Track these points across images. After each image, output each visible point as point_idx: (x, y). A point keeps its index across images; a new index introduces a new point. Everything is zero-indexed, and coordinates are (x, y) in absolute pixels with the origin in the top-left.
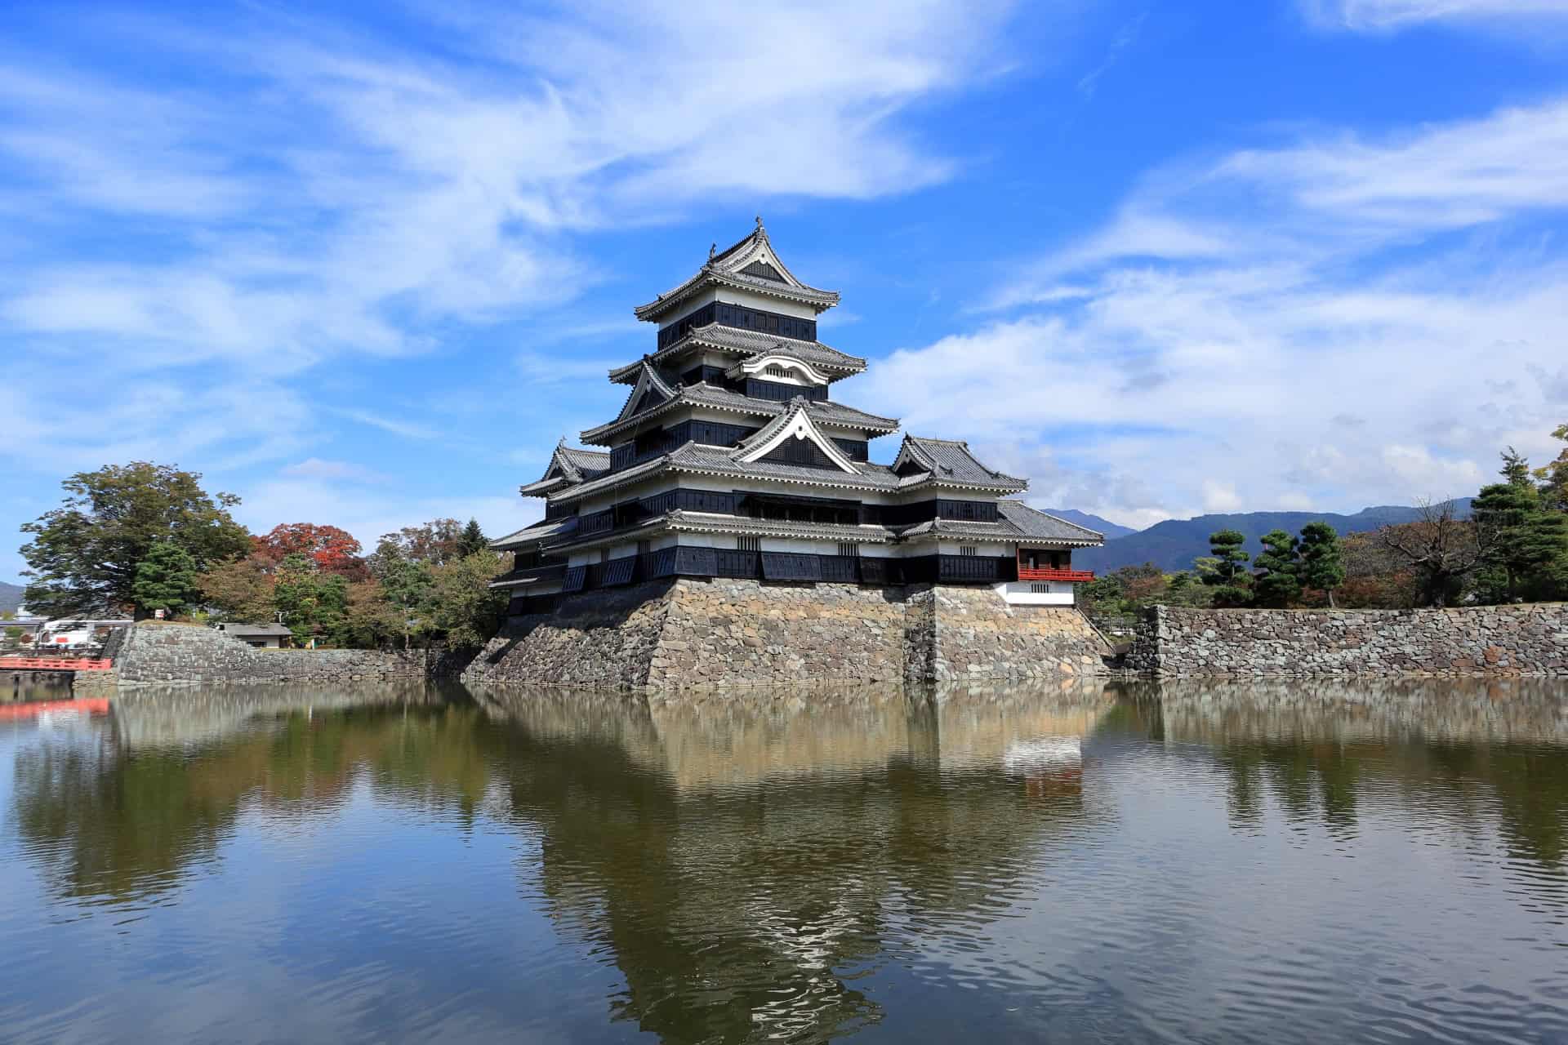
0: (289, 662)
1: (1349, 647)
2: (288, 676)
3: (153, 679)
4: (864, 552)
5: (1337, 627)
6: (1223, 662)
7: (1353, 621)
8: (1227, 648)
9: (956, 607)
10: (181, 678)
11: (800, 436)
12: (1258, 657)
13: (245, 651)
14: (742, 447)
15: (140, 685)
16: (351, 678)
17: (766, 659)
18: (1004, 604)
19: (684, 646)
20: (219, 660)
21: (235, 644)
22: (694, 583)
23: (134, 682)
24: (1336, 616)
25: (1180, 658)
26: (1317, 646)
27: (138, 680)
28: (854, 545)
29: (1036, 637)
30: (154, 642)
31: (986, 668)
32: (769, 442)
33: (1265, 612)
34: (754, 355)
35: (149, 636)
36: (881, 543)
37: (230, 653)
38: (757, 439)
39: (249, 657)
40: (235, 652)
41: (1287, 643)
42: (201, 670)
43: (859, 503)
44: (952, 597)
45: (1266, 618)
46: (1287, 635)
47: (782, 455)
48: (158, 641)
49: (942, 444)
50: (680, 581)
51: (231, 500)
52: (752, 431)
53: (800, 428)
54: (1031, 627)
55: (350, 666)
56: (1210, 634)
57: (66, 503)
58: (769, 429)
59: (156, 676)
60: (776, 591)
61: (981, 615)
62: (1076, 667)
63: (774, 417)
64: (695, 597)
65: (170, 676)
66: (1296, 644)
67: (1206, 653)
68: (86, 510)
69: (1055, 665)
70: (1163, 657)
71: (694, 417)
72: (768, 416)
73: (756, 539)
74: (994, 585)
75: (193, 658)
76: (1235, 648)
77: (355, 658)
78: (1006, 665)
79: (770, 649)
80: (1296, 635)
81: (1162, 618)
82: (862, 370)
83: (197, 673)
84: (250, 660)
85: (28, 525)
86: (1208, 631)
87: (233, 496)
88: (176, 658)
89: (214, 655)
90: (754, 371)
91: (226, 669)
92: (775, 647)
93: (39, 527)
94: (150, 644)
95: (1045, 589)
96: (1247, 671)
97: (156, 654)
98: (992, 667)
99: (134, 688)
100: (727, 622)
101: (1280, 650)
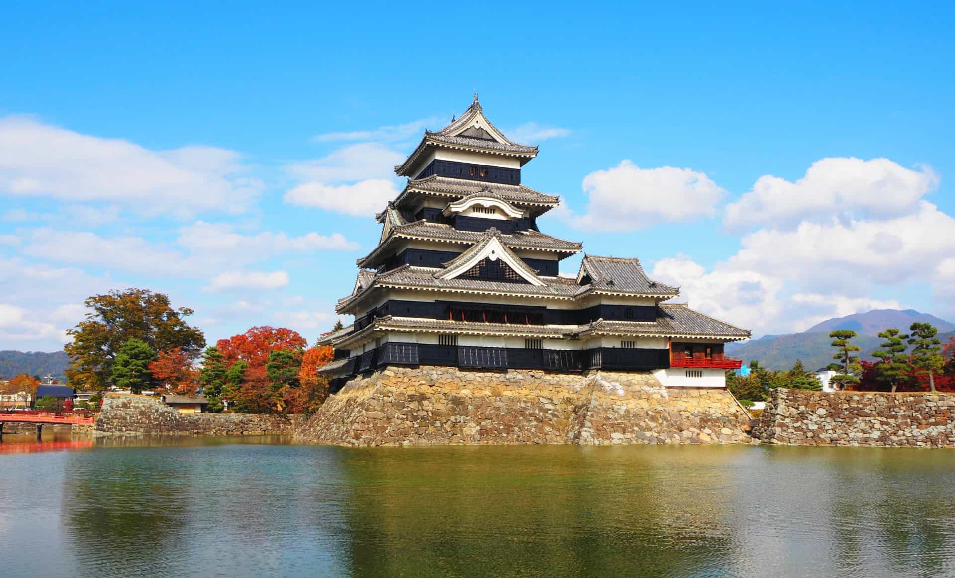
0: (201, 421)
1: (936, 424)
2: (199, 431)
3: (114, 430)
4: (547, 346)
5: (930, 408)
6: (828, 435)
7: (945, 402)
8: (834, 423)
9: (614, 389)
10: (131, 430)
11: (493, 258)
12: (858, 431)
13: (172, 413)
14: (444, 268)
15: (106, 434)
16: (242, 433)
17: (447, 427)
18: (660, 386)
19: (381, 415)
20: (156, 419)
21: (165, 409)
22: (401, 369)
23: (102, 432)
24: (930, 398)
25: (793, 431)
26: (909, 423)
27: (104, 431)
28: (540, 341)
29: (682, 413)
30: (114, 407)
31: (629, 436)
32: (467, 263)
33: (870, 395)
34: (461, 198)
35: (112, 402)
36: (559, 339)
37: (162, 415)
38: (458, 261)
39: (175, 417)
40: (166, 414)
41: (885, 420)
42: (144, 426)
43: (545, 308)
44: (612, 381)
45: (870, 399)
46: (886, 413)
47: (477, 273)
48: (118, 406)
49: (616, 261)
50: (389, 368)
51: (188, 312)
52: (455, 255)
53: (493, 252)
54: (681, 405)
55: (241, 425)
56: (822, 412)
57: (88, 316)
58: (468, 254)
59: (116, 428)
60: (470, 375)
61: (637, 395)
62: (714, 437)
63: (472, 244)
64: (400, 380)
65: (124, 429)
66: (892, 421)
67: (815, 427)
68: (100, 319)
69: (695, 435)
70: (778, 430)
71: (410, 247)
72: (467, 244)
73: (455, 337)
74: (653, 371)
75: (139, 417)
76: (840, 424)
77: (245, 419)
78: (648, 434)
79: (452, 419)
80: (894, 413)
81: (782, 398)
82: (555, 205)
83: (141, 428)
84: (175, 419)
85: (70, 331)
86: (821, 409)
87: (189, 310)
88: (128, 417)
89: (152, 416)
90: (460, 210)
91: (159, 425)
92: (458, 417)
93: (76, 332)
94: (112, 408)
95: (699, 374)
96: (847, 443)
97: (116, 415)
98: (634, 436)
99: (102, 436)
100: (423, 397)
101: (878, 426)
